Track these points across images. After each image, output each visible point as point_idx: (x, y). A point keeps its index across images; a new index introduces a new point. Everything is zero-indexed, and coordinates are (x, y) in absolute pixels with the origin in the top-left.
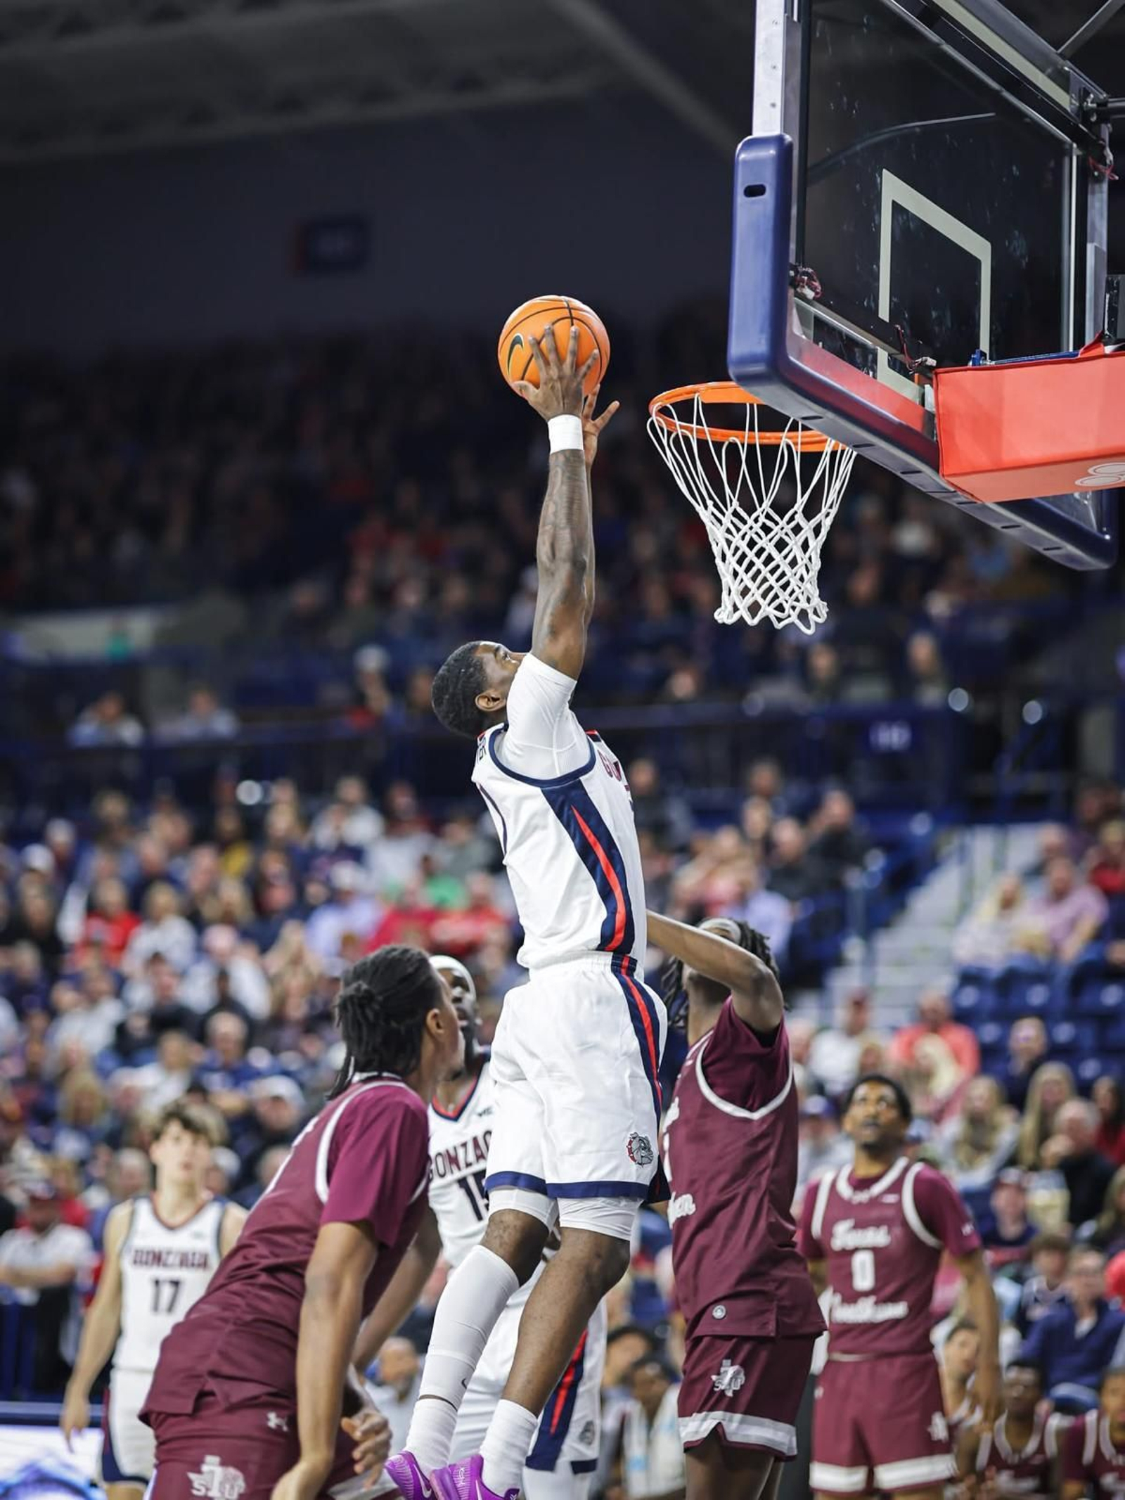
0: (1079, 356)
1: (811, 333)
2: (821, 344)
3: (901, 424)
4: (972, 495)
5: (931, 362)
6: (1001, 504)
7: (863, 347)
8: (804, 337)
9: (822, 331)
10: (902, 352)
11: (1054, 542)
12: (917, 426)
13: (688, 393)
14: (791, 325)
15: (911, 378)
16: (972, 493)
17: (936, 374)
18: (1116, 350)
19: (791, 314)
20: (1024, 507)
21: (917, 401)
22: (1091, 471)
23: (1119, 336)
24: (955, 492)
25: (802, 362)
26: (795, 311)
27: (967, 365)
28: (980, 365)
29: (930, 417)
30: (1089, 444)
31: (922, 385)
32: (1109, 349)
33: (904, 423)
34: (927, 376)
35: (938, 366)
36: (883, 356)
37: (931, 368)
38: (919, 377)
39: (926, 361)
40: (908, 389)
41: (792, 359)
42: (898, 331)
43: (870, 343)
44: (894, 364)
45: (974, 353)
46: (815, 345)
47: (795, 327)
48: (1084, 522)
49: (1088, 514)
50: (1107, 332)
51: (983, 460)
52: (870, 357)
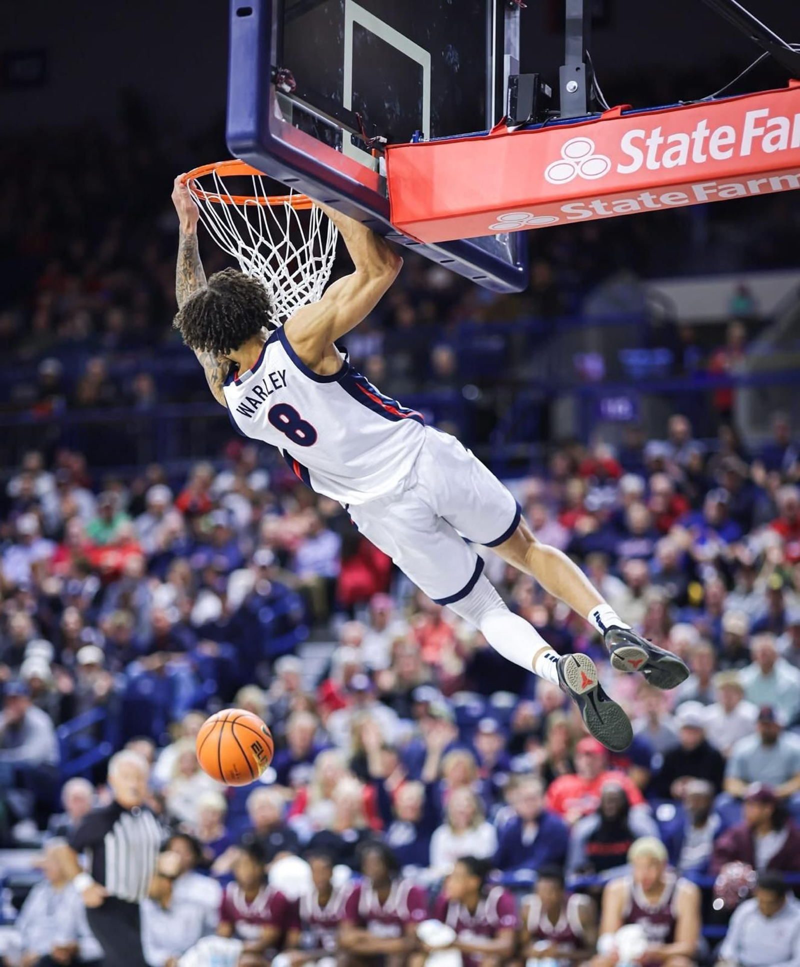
0: (490, 135)
1: (291, 118)
2: (297, 126)
3: (360, 186)
4: (415, 238)
5: (383, 140)
6: (436, 244)
7: (332, 128)
8: (284, 120)
9: (299, 117)
10: (361, 133)
11: (481, 273)
12: (373, 187)
13: (207, 170)
14: (273, 112)
15: (369, 152)
16: (415, 236)
17: (387, 149)
18: (516, 130)
19: (273, 103)
20: (455, 247)
21: (374, 169)
22: (499, 219)
23: (518, 120)
24: (403, 235)
25: (282, 138)
26: (276, 102)
27: (409, 142)
28: (418, 142)
29: (382, 181)
30: (496, 200)
31: (377, 157)
32: (511, 129)
33: (363, 185)
34: (380, 150)
35: (389, 143)
36: (347, 135)
37: (383, 144)
38: (375, 151)
39: (379, 139)
40: (367, 160)
41: (273, 136)
42: (357, 118)
43: (336, 126)
44: (355, 142)
45: (415, 133)
46: (293, 127)
47: (277, 113)
48: (503, 258)
49: (506, 252)
50: (509, 117)
51: (421, 212)
52: (337, 136)
